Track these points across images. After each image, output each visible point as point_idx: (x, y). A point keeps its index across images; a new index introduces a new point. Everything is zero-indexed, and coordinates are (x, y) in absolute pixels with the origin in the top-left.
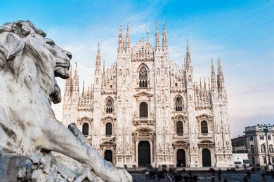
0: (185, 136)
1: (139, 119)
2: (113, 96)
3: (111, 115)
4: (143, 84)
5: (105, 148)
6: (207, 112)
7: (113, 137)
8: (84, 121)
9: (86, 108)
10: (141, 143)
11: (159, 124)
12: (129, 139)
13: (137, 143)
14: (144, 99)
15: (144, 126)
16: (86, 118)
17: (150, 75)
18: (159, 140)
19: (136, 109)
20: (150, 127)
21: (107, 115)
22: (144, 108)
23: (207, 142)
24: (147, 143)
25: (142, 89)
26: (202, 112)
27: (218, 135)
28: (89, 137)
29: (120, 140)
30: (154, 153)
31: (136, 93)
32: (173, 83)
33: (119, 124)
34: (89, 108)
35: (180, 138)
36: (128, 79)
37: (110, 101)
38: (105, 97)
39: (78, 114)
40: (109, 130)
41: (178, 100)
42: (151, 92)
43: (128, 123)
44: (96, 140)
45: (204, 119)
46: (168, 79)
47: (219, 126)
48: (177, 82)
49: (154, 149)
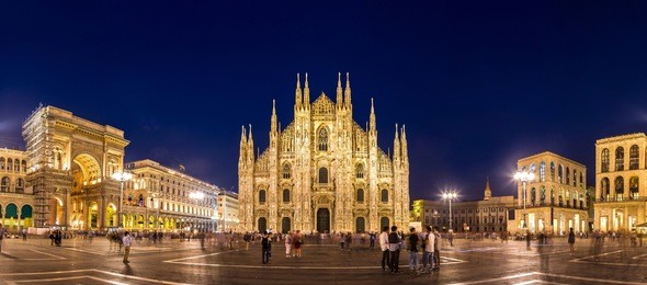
0: (365, 204)
1: (317, 185)
2: (290, 160)
3: (289, 181)
4: (324, 148)
5: (283, 215)
6: (389, 180)
7: (290, 204)
8: (261, 188)
9: (262, 174)
10: (320, 210)
11: (340, 190)
12: (307, 205)
13: (316, 211)
14: (324, 163)
15: (324, 192)
16: (262, 184)
17: (331, 137)
18: (339, 207)
19: (316, 174)
20: (330, 193)
21: (284, 180)
22: (323, 175)
23: (387, 210)
24: (326, 210)
25: (322, 153)
26: (384, 180)
27: (398, 204)
28: (266, 204)
29: (299, 207)
30: (333, 220)
31: (316, 157)
32: (355, 148)
33: (297, 190)
34: (265, 174)
35: (359, 206)
36: (307, 140)
37: (287, 167)
38: (282, 161)
39: (254, 181)
40: (287, 196)
41: (360, 166)
42: (331, 157)
43: (307, 190)
44: (273, 208)
45: (385, 187)
46: (350, 142)
47: (399, 195)
48: (359, 146)
49: (333, 216)
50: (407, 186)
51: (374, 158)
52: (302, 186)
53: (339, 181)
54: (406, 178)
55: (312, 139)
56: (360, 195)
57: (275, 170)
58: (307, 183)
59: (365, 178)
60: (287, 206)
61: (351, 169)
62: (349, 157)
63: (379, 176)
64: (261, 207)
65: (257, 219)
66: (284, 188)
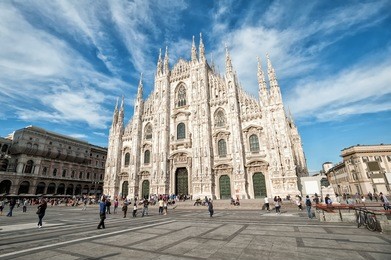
0: (228, 157)
1: (174, 143)
4: (182, 104)
5: (143, 178)
6: (257, 122)
7: (150, 165)
8: (126, 151)
9: (128, 137)
10: (178, 170)
11: (196, 145)
12: (163, 165)
13: (174, 170)
14: (181, 118)
15: (181, 149)
16: (127, 148)
17: (189, 92)
19: (173, 131)
20: (189, 150)
22: (181, 131)
23: (259, 162)
24: (184, 169)
25: (181, 108)
26: (250, 123)
27: (274, 153)
28: (129, 166)
29: (155, 167)
30: (191, 181)
32: (214, 95)
33: (154, 151)
35: (221, 160)
36: (164, 100)
37: (150, 128)
38: (144, 123)
39: (121, 144)
40: (147, 157)
41: (219, 113)
42: (188, 111)
43: (163, 150)
44: (132, 170)
45: (254, 132)
47: (273, 139)
48: (217, 93)
49: (191, 176)
52: (158, 145)
58: (163, 141)
59: (226, 125)
60: (147, 167)
63: (245, 120)
64: (126, 170)
65: (122, 182)
66: (145, 149)
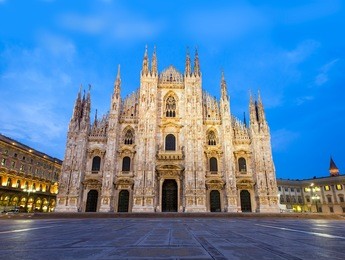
0: (220, 174)
2: (133, 126)
3: (130, 147)
4: (171, 114)
5: (120, 187)
6: (246, 147)
7: (131, 174)
8: (95, 154)
9: (99, 138)
10: (167, 182)
11: (189, 159)
12: (151, 175)
13: (161, 182)
14: (171, 130)
16: (98, 150)
17: (179, 104)
18: (189, 177)
19: (162, 142)
21: (125, 147)
22: (171, 142)
23: (246, 181)
24: (174, 182)
25: (169, 119)
26: (240, 147)
27: (261, 175)
28: (100, 173)
29: (140, 177)
30: (182, 194)
31: (162, 123)
32: (206, 114)
33: (139, 158)
34: (102, 138)
35: (213, 177)
36: (153, 105)
37: (130, 132)
38: (124, 126)
39: (87, 144)
40: (127, 164)
41: (211, 133)
42: (180, 123)
43: (151, 158)
44: (108, 177)
45: (243, 155)
46: (200, 108)
47: (261, 164)
48: (210, 113)
49: (182, 189)
50: (270, 152)
51: (227, 123)
52: (145, 153)
53: (189, 149)
54: (268, 144)
55: (159, 105)
56: (213, 165)
57: (114, 134)
58: (152, 150)
59: (218, 145)
60: (127, 176)
61: (202, 135)
62: (200, 123)
63: (235, 143)
64: (94, 176)
65: (86, 192)
66: (124, 155)
